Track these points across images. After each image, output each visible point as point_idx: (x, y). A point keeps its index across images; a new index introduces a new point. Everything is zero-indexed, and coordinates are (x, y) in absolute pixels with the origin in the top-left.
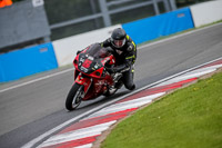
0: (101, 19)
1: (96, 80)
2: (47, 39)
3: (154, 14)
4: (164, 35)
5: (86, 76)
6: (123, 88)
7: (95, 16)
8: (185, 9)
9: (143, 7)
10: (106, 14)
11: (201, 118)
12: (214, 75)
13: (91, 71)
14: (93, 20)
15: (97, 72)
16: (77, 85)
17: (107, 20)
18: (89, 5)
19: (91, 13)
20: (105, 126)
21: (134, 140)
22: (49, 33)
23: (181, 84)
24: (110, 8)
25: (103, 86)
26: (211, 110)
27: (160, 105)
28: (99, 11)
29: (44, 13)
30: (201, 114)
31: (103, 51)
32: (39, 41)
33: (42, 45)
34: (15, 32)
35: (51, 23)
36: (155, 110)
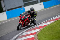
0: (37, 1)
1: (26, 22)
2: (23, 6)
4: (55, 5)
20: (38, 30)
21: (47, 34)
22: (23, 5)
25: (27, 23)
34: (14, 4)
35: (24, 2)
36: (52, 26)
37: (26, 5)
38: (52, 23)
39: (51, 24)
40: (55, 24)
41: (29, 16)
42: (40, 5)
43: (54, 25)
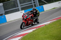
2: (4, 14)
6: (36, 23)
7: (17, 8)
8: (42, 6)
9: (30, 6)
11: (46, 36)
12: (50, 24)
14: (16, 9)
16: (23, 22)
19: (16, 7)
22: (4, 13)
23: (40, 26)
24: (21, 6)
26: (49, 33)
27: (35, 32)
28: (18, 7)
29: (3, 7)
30: (46, 34)
31: (30, 13)
32: (2, 15)
33: (2, 16)
35: (5, 10)
36: (33, 34)
37: (7, 13)
38: (34, 31)
39: (32, 32)
40: (36, 32)
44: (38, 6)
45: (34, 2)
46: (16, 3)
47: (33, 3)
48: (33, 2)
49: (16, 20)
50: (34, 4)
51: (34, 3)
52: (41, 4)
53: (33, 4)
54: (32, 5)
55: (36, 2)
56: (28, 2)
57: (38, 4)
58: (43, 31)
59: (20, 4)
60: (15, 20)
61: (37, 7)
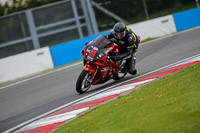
0: (31, 41)
3: (78, 37)
5: (92, 65)
7: (25, 39)
9: (68, 31)
10: (35, 37)
13: (96, 60)
14: (24, 43)
15: (101, 61)
17: (36, 42)
18: (20, 29)
19: (22, 37)
24: (39, 32)
28: (29, 35)
36: (79, 124)
38: (80, 116)
39: (75, 120)
40: (88, 118)
41: (111, 48)
42: (39, 54)
43: (87, 122)
44: (93, 33)
45: (81, 18)
46: (22, 24)
47: (78, 22)
48: (77, 18)
49: (24, 78)
50: (83, 25)
51: (83, 21)
52: (104, 26)
53: (79, 26)
54: (76, 30)
55: (87, 20)
56: (61, 19)
57: (95, 26)
58: (110, 115)
59: (37, 25)
60: (18, 80)
61: (91, 36)
